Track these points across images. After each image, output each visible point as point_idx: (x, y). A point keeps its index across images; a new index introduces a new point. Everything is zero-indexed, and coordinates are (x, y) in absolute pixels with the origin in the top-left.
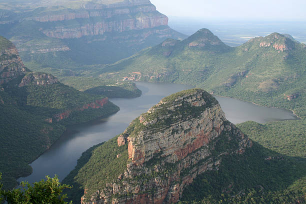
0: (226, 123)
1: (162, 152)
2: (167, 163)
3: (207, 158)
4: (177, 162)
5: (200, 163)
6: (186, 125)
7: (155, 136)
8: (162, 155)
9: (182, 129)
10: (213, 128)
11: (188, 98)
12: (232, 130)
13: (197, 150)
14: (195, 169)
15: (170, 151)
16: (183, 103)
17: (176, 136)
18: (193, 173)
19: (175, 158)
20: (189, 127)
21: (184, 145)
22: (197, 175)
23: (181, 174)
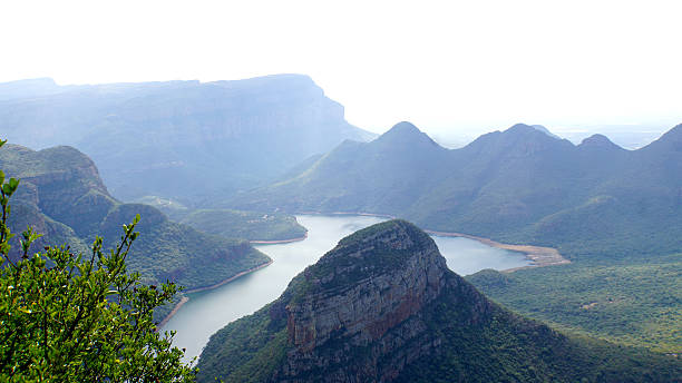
0: (449, 275)
1: (344, 329)
2: (355, 346)
3: (420, 335)
4: (370, 345)
5: (408, 343)
6: (382, 282)
7: (331, 303)
8: (346, 334)
9: (377, 288)
10: (428, 284)
11: (383, 236)
12: (460, 285)
13: (404, 322)
14: (401, 354)
15: (359, 326)
16: (376, 246)
17: (367, 300)
18: (398, 361)
19: (367, 337)
20: (387, 285)
21: (381, 314)
22: (406, 366)
23: (378, 364)
